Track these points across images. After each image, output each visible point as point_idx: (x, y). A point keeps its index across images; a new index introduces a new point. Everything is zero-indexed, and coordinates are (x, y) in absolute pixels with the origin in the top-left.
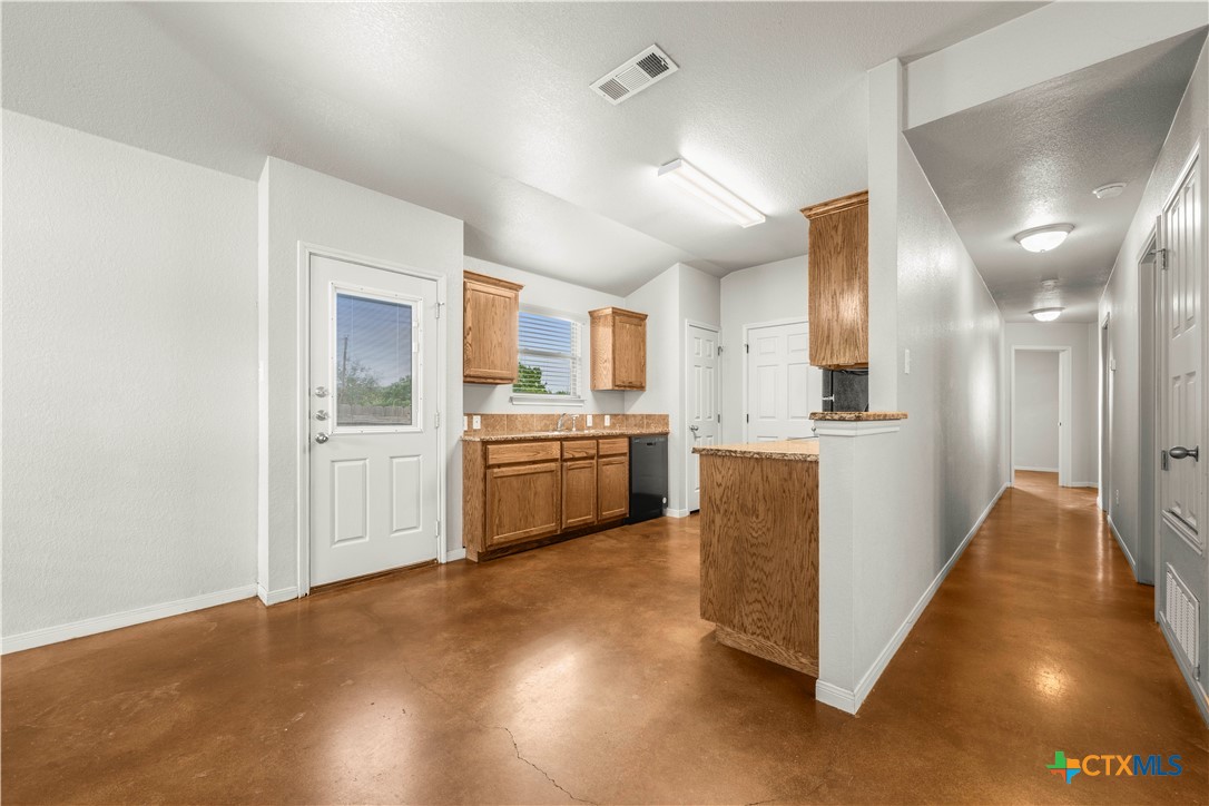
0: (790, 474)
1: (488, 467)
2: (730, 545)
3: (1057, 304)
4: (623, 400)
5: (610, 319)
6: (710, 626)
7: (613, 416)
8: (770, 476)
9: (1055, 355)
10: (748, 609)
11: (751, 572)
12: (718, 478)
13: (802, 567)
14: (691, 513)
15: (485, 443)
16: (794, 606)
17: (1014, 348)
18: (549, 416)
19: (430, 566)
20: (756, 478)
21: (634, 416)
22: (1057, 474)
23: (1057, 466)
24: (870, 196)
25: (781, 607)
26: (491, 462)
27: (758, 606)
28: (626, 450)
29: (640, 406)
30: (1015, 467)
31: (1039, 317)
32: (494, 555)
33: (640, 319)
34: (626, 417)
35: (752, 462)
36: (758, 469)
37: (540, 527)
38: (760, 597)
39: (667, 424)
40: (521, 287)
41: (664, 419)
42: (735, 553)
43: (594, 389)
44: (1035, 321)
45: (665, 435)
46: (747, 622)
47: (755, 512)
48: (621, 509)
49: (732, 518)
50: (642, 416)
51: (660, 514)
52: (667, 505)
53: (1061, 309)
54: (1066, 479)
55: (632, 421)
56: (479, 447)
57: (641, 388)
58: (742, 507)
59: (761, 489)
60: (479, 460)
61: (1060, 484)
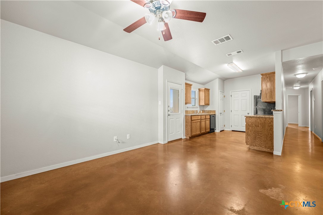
0: (266, 120)
1: (192, 120)
2: (253, 132)
3: (299, 86)
4: (204, 107)
5: (204, 90)
6: (248, 146)
7: (202, 111)
8: (262, 120)
9: (298, 96)
10: (257, 142)
11: (257, 136)
12: (250, 121)
13: (268, 135)
14: (221, 131)
15: (191, 116)
16: (267, 141)
17: (288, 95)
18: (193, 111)
19: (181, 139)
20: (259, 120)
21: (206, 111)
22: (298, 124)
23: (298, 122)
24: (276, 73)
25: (264, 141)
26: (192, 119)
27: (259, 142)
28: (209, 118)
29: (208, 109)
30: (288, 123)
31: (294, 88)
32: (192, 137)
33: (208, 90)
34: (205, 111)
35: (258, 118)
36: (259, 119)
37: (198, 132)
38: (260, 140)
39: (215, 112)
40: (192, 85)
41: (215, 111)
42: (254, 133)
43: (200, 105)
44: (293, 89)
45: (215, 114)
46: (257, 145)
47: (258, 126)
48: (209, 130)
49: (253, 128)
50: (209, 111)
51: (214, 132)
52: (215, 129)
53: (300, 86)
54: (300, 125)
55: (206, 112)
56: (190, 117)
57: (209, 105)
58: (256, 126)
59: (260, 122)
60: (190, 119)
61: (299, 126)
